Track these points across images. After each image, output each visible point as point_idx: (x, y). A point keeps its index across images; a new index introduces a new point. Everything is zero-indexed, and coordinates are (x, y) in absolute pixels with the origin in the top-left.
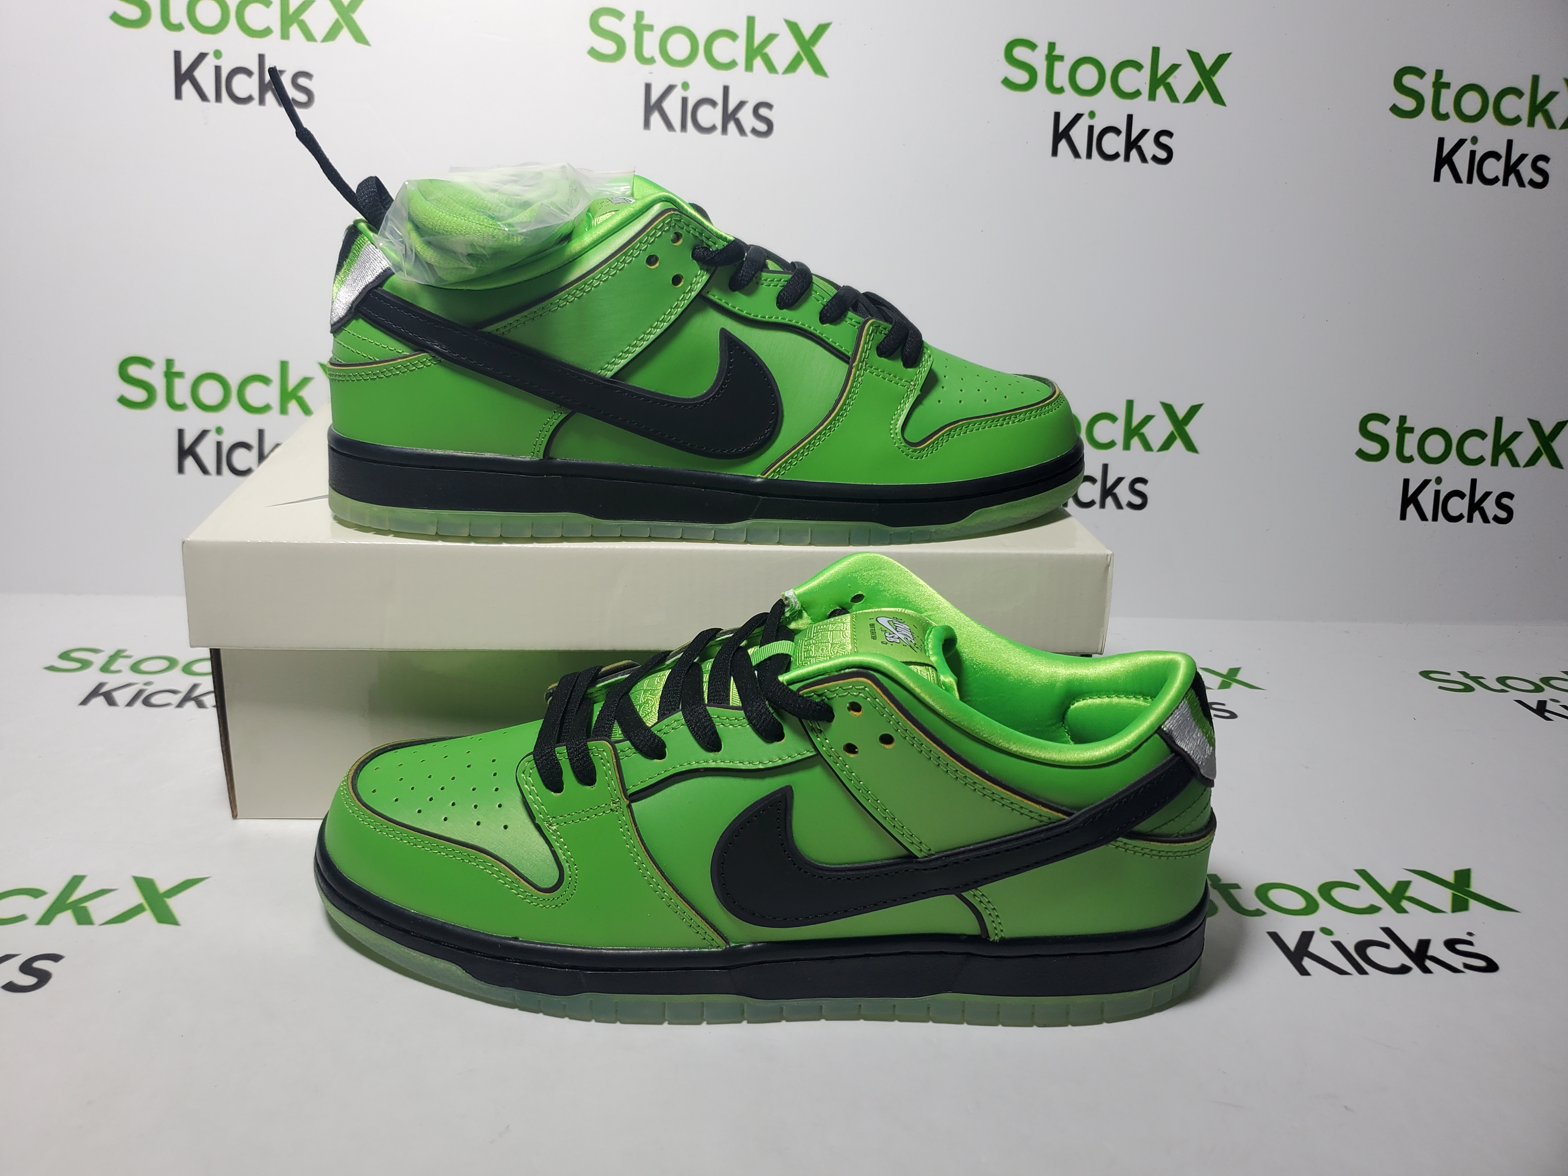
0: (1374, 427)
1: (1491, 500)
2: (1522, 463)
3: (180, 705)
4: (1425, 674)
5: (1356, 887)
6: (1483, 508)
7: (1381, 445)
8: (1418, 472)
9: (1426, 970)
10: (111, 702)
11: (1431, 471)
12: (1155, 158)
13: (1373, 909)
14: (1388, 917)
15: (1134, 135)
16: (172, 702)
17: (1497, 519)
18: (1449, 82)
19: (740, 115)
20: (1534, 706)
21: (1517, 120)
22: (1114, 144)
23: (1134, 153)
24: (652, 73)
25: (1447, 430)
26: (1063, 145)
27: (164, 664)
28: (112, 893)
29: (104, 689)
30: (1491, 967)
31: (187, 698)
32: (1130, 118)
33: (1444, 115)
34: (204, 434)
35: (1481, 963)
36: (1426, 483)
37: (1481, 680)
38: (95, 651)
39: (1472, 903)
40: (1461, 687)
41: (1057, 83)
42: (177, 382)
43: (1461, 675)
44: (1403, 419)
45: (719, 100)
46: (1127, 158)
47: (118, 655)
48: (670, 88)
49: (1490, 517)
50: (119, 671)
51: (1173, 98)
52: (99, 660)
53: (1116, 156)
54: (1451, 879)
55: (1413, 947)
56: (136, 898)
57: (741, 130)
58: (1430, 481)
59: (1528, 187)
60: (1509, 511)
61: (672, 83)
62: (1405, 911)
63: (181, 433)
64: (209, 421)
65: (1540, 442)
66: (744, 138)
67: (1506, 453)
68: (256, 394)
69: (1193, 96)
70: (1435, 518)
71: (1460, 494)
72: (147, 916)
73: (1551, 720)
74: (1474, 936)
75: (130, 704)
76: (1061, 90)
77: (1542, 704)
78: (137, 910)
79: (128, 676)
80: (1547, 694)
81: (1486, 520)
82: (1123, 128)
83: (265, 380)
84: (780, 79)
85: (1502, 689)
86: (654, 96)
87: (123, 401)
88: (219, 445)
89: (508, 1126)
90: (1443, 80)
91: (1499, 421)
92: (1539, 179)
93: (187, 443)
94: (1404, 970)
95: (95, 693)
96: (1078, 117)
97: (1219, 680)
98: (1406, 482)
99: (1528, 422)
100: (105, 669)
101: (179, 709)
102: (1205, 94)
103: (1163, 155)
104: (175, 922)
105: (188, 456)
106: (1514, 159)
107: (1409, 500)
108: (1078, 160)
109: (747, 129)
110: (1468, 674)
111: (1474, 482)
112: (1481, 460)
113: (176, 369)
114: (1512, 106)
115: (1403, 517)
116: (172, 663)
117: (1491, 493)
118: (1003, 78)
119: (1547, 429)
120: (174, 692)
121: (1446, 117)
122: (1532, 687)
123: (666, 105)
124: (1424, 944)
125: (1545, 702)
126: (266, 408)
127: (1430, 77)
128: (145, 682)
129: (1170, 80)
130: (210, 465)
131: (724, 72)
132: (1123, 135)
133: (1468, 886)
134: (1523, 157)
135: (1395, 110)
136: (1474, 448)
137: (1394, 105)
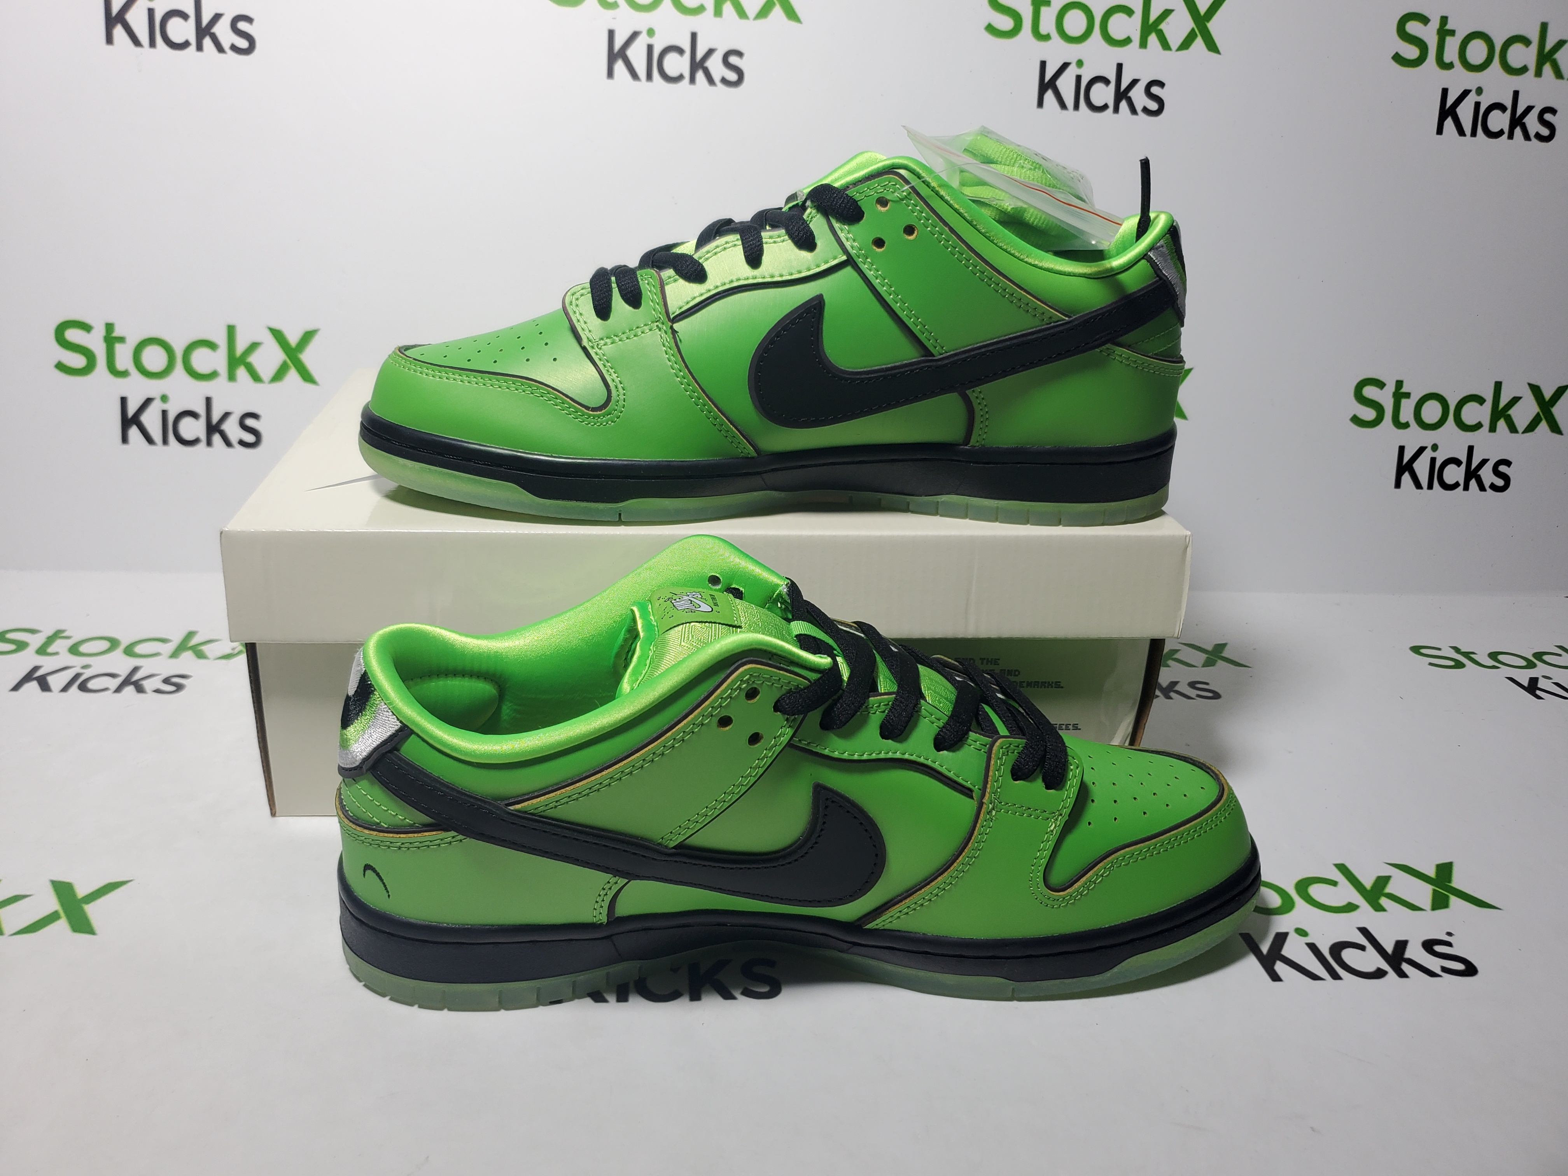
0: (1369, 392)
1: (1488, 467)
2: (1521, 429)
3: (118, 690)
4: (1416, 650)
5: (1334, 883)
6: (1479, 475)
7: (1376, 411)
8: (1414, 437)
9: (1402, 975)
10: (44, 686)
11: (1427, 438)
12: (1146, 110)
13: (1350, 908)
14: (1366, 916)
15: (1124, 86)
16: (110, 687)
17: (1493, 487)
18: (1453, 29)
19: (709, 64)
20: (1526, 684)
21: (1524, 70)
22: (1102, 94)
23: (1123, 104)
24: (615, 18)
25: (1444, 395)
26: (1049, 95)
27: (105, 645)
28: (26, 900)
29: (39, 673)
30: (1470, 970)
31: (126, 682)
32: (1120, 67)
33: (1448, 64)
34: (148, 402)
35: (1460, 967)
36: (1422, 450)
37: (1472, 656)
38: (33, 631)
39: (1453, 900)
40: (1452, 663)
41: (1043, 30)
42: (118, 347)
43: (1452, 651)
44: (1399, 384)
45: (687, 47)
46: (1116, 110)
47: (57, 635)
48: (635, 35)
49: (1487, 485)
50: (56, 654)
51: (1165, 45)
52: (36, 641)
53: (1105, 107)
54: (1432, 873)
55: (1389, 948)
56: (52, 904)
57: (711, 80)
58: (1426, 448)
59: (1534, 140)
60: (1506, 479)
61: (637, 29)
62: (1384, 910)
63: (124, 401)
64: (153, 388)
65: (1540, 408)
66: (713, 88)
67: (1505, 420)
68: (202, 360)
69: (1186, 44)
70: (1430, 487)
71: (1457, 462)
72: (62, 924)
73: (1542, 698)
74: (1453, 937)
75: (65, 689)
76: (1047, 37)
77: (1534, 681)
78: (52, 918)
79: (66, 659)
80: (1540, 670)
81: (1482, 488)
82: (1112, 78)
83: (211, 345)
84: (752, 26)
85: (1494, 666)
86: (618, 44)
87: (61, 367)
88: (164, 413)
89: (428, 1157)
90: (1448, 27)
91: (1498, 386)
92: (1545, 132)
93: (131, 412)
94: (1379, 974)
95: (28, 678)
96: (1065, 66)
97: (1203, 657)
98: (1402, 449)
99: (1527, 387)
100: (42, 651)
101: (117, 695)
102: (1199, 42)
103: (1153, 106)
104: (91, 931)
105: (133, 425)
106: (1520, 111)
107: (1404, 467)
108: (1064, 112)
109: (717, 78)
110: (1460, 650)
111: (1471, 449)
112: (1479, 426)
113: (117, 333)
114: (1519, 55)
115: (1398, 485)
116: (114, 643)
117: (1488, 460)
118: (986, 24)
119: (1548, 394)
120: (113, 676)
121: (1450, 66)
122: (1524, 663)
123: (630, 53)
124: (1401, 946)
125: (1537, 679)
126: (213, 375)
127: (1435, 24)
128: (83, 665)
129: (1162, 26)
130: (157, 434)
131: (692, 17)
132: (1113, 85)
133: (1450, 881)
134: (1529, 109)
135: (1398, 58)
136: (1472, 413)
137: (1397, 53)
